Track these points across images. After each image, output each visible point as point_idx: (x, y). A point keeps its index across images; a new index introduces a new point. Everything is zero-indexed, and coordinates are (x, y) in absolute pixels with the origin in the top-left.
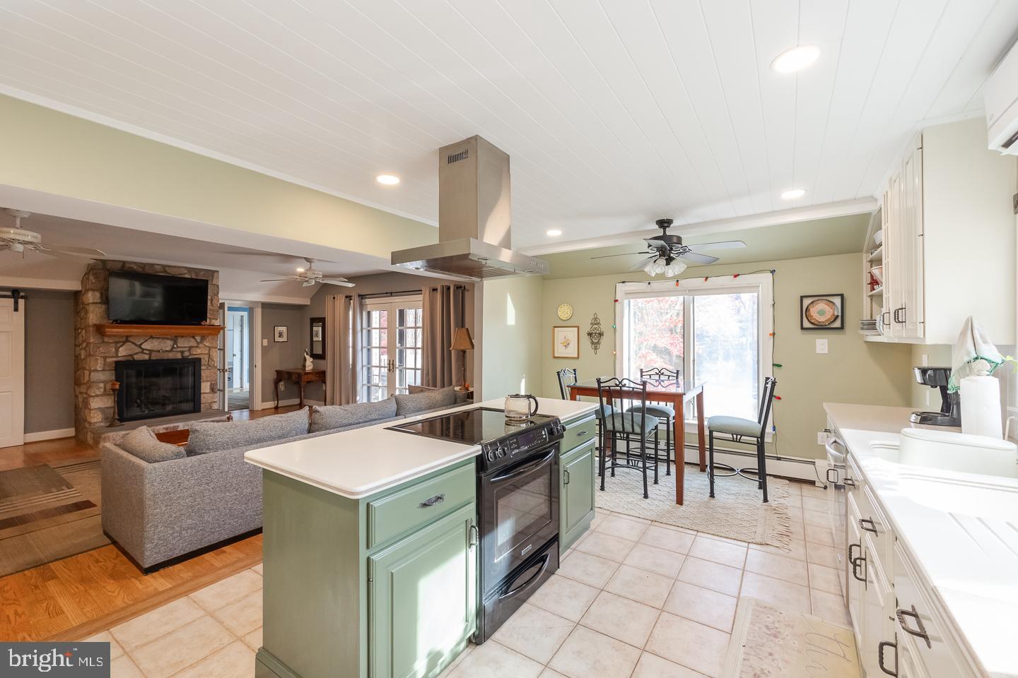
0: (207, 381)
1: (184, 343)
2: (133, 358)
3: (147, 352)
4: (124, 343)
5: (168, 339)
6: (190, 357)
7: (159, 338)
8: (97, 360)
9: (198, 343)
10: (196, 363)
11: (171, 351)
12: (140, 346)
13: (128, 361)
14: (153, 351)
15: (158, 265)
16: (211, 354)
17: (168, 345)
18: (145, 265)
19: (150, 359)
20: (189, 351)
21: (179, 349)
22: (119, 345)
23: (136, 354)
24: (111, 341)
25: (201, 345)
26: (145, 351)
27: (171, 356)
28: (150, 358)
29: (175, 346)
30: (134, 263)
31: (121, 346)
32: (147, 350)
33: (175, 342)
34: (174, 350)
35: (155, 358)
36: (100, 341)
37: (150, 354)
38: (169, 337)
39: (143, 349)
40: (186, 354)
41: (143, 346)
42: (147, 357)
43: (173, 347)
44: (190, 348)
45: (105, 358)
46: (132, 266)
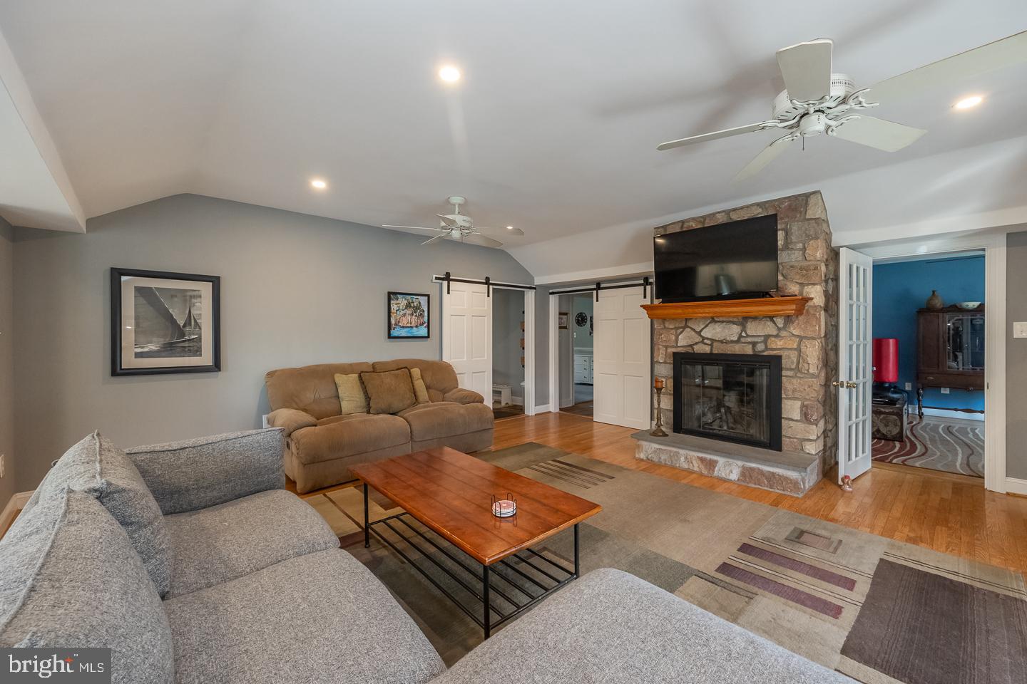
0: (796, 399)
1: (754, 329)
2: (693, 349)
3: (709, 342)
4: (684, 328)
5: (734, 323)
6: (765, 353)
7: (723, 322)
8: (659, 349)
9: (779, 329)
10: (774, 363)
11: (738, 341)
12: (699, 333)
13: (687, 353)
14: (716, 341)
15: (719, 213)
16: (803, 349)
17: (733, 332)
18: (704, 218)
19: (711, 354)
20: (765, 342)
21: (749, 340)
22: (679, 331)
23: (696, 344)
24: (671, 327)
25: (783, 333)
26: (705, 341)
27: (737, 349)
28: (711, 350)
29: (744, 334)
30: (693, 219)
31: (681, 332)
32: (708, 339)
33: (744, 329)
34: (743, 340)
35: (716, 352)
36: (662, 326)
37: (711, 345)
38: (735, 320)
39: (704, 338)
40: (760, 347)
41: (702, 334)
42: (707, 349)
43: (740, 336)
44: (767, 337)
45: (666, 347)
46: (691, 223)
